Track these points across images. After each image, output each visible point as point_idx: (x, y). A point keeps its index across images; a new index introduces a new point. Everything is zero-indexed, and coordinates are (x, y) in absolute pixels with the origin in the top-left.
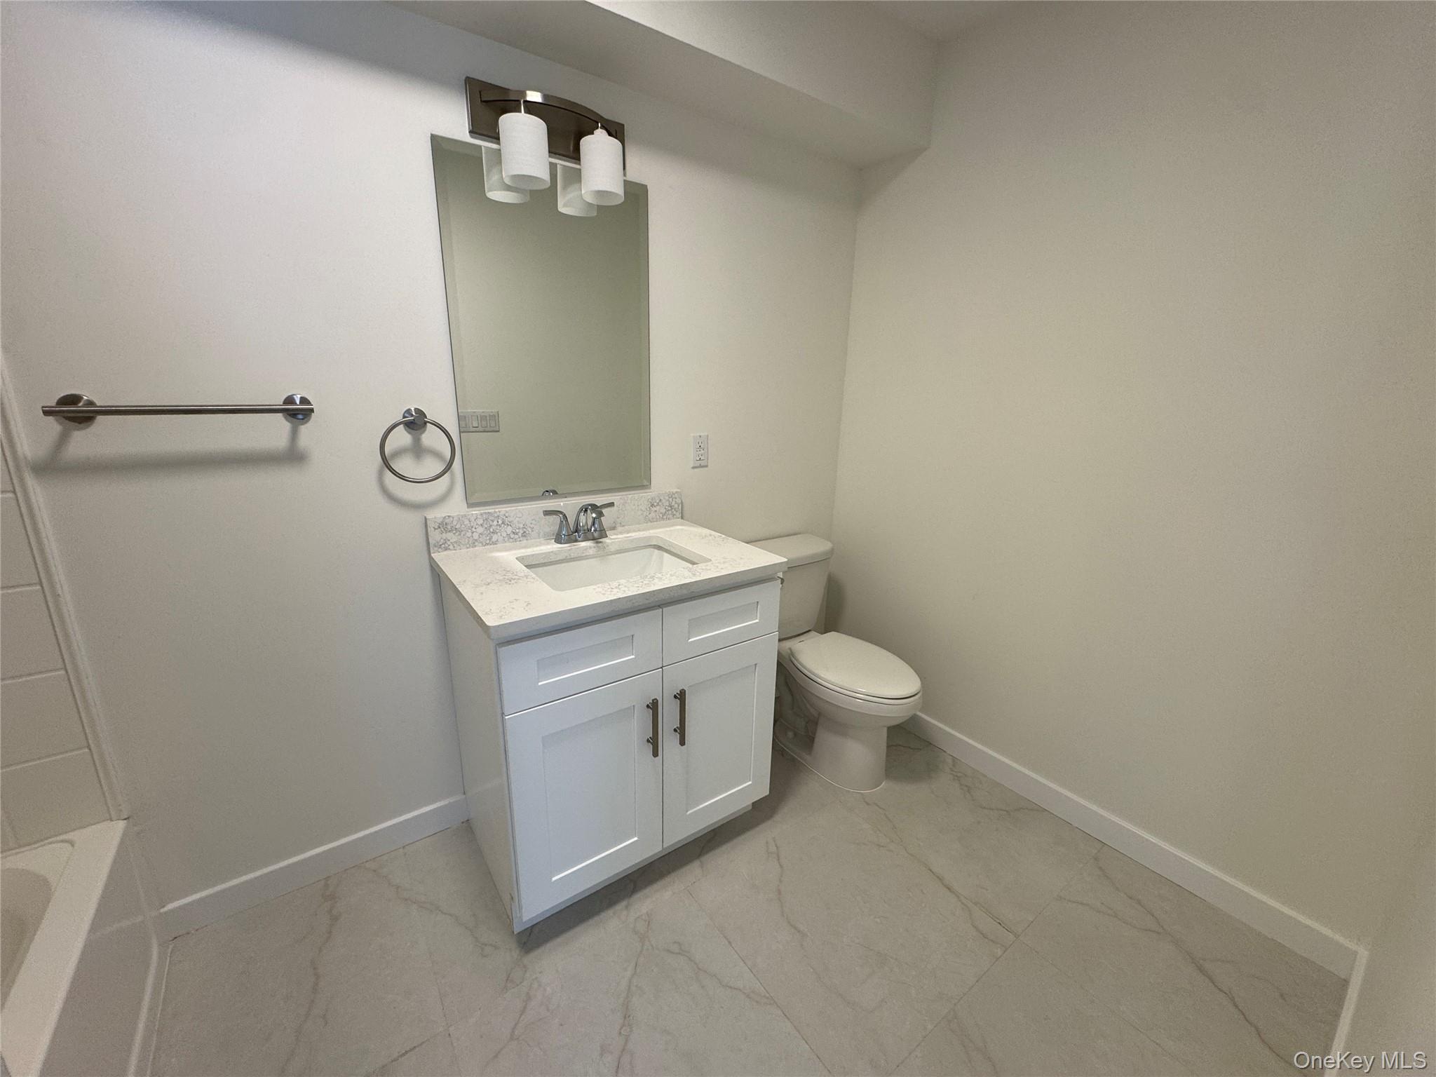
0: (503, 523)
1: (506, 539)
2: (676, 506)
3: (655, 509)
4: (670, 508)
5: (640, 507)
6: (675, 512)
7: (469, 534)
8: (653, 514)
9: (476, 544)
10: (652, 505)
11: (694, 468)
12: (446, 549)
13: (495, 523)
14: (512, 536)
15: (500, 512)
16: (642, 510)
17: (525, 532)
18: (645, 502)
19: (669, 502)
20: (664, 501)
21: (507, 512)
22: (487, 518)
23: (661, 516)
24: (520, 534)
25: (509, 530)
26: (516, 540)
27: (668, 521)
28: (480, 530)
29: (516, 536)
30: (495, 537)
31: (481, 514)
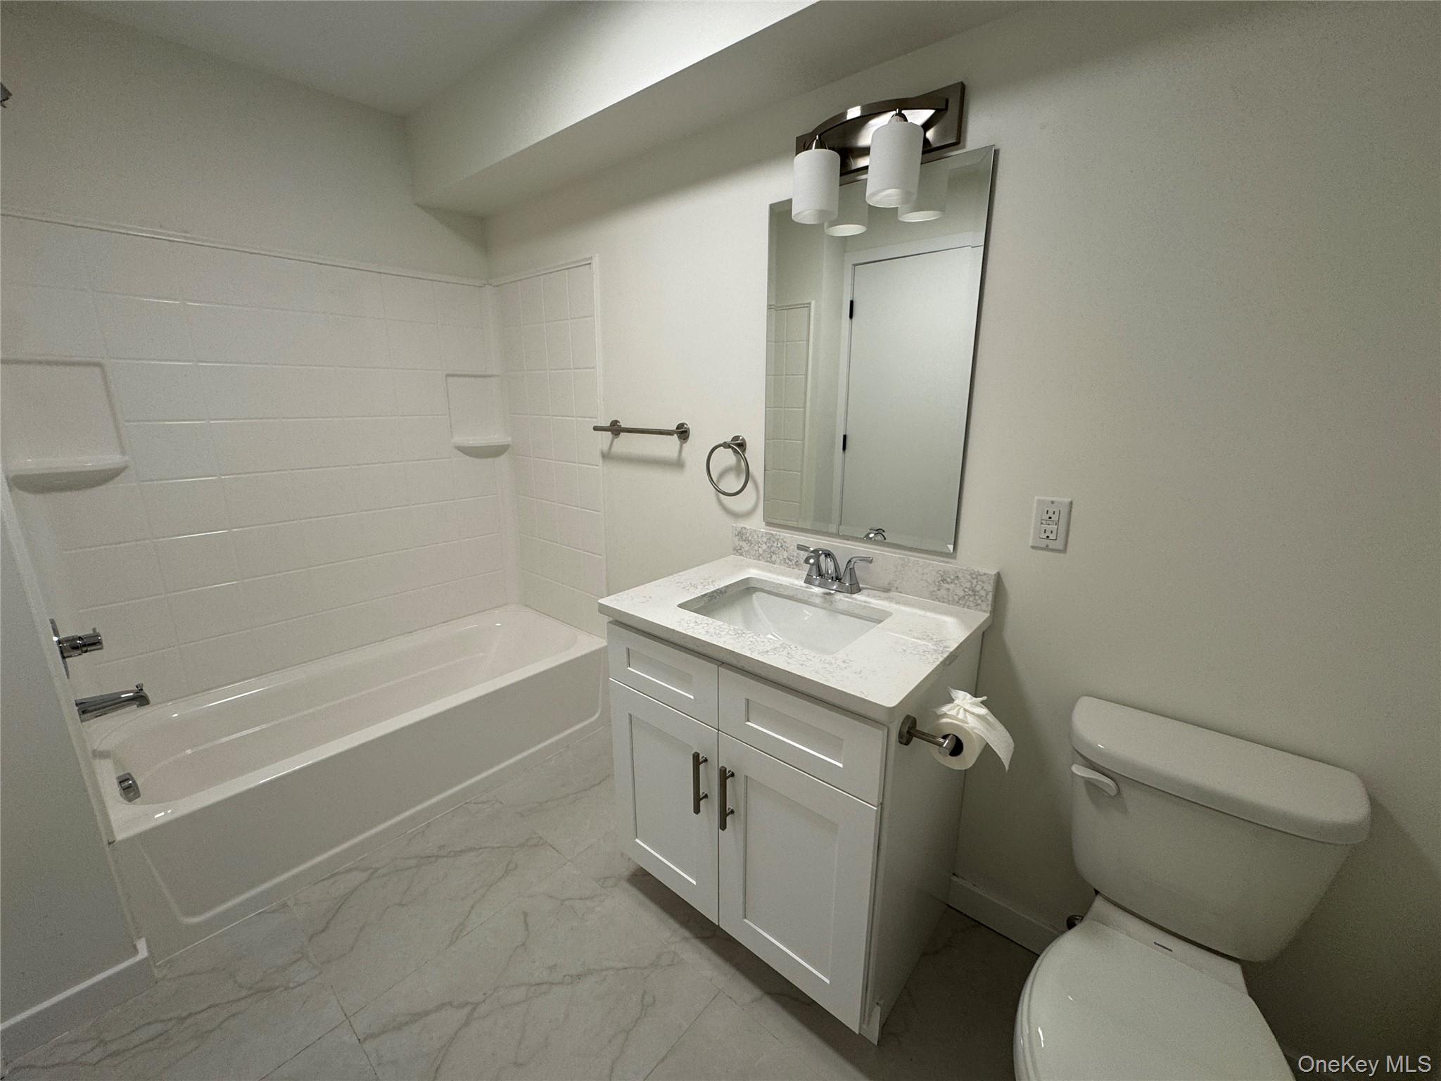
0: (782, 547)
1: (782, 562)
2: (983, 593)
3: (947, 586)
4: (970, 593)
5: (925, 576)
6: (979, 602)
7: (756, 548)
8: (943, 592)
9: (761, 558)
10: (944, 580)
11: (1033, 547)
12: (741, 555)
13: (775, 544)
14: (787, 561)
15: (780, 536)
16: (926, 581)
17: (797, 561)
18: (934, 573)
19: (972, 583)
20: (962, 579)
21: (785, 537)
22: (771, 538)
23: (956, 598)
24: (794, 562)
25: (786, 555)
26: (789, 566)
27: (966, 609)
28: (764, 547)
29: (790, 563)
30: (774, 557)
31: (766, 533)
